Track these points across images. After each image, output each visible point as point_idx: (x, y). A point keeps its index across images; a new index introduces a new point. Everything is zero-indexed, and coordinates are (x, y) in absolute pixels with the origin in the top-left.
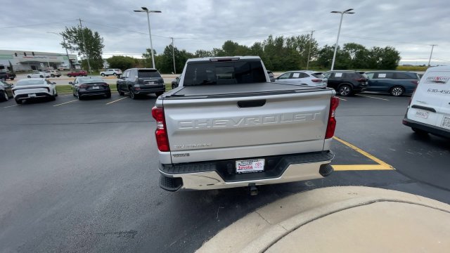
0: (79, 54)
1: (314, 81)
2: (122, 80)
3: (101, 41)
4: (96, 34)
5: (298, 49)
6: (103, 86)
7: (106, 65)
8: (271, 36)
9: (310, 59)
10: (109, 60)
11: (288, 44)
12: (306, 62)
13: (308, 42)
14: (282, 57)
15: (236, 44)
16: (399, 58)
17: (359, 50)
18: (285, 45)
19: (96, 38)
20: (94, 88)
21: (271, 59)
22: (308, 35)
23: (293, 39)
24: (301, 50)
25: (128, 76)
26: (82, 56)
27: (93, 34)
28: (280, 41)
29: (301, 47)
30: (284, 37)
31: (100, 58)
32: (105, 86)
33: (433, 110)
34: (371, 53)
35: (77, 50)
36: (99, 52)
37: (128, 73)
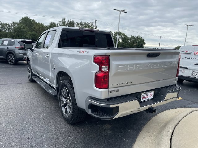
16: (144, 44)
17: (123, 37)
22: (92, 23)
23: (81, 23)
33: (187, 68)
34: (130, 39)
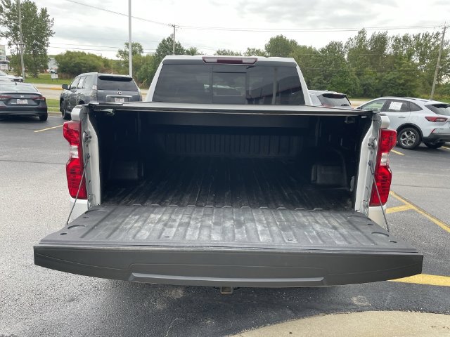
0: (10, 44)
1: (429, 119)
2: (70, 92)
3: (49, 24)
4: (44, 12)
5: (416, 59)
6: (34, 99)
7: (53, 66)
8: (362, 32)
9: (439, 80)
10: (58, 58)
11: (395, 48)
12: (431, 84)
13: (437, 48)
14: (381, 71)
15: (293, 43)
18: (389, 50)
19: (41, 19)
20: (19, 102)
21: (359, 75)
22: (438, 34)
23: (406, 38)
24: (422, 61)
25: (80, 86)
26: (14, 47)
27: (39, 12)
28: (380, 41)
29: (423, 56)
30: (390, 35)
31: (45, 54)
32: (40, 100)
35: (7, 36)
36: (43, 43)
37: (82, 81)
